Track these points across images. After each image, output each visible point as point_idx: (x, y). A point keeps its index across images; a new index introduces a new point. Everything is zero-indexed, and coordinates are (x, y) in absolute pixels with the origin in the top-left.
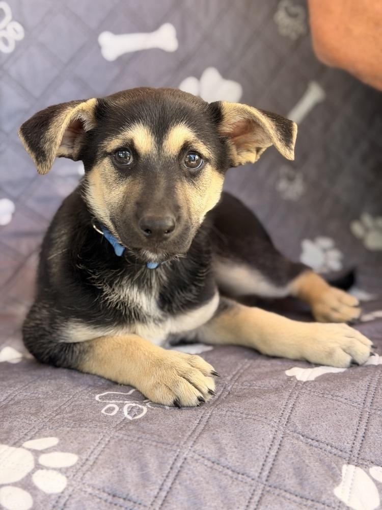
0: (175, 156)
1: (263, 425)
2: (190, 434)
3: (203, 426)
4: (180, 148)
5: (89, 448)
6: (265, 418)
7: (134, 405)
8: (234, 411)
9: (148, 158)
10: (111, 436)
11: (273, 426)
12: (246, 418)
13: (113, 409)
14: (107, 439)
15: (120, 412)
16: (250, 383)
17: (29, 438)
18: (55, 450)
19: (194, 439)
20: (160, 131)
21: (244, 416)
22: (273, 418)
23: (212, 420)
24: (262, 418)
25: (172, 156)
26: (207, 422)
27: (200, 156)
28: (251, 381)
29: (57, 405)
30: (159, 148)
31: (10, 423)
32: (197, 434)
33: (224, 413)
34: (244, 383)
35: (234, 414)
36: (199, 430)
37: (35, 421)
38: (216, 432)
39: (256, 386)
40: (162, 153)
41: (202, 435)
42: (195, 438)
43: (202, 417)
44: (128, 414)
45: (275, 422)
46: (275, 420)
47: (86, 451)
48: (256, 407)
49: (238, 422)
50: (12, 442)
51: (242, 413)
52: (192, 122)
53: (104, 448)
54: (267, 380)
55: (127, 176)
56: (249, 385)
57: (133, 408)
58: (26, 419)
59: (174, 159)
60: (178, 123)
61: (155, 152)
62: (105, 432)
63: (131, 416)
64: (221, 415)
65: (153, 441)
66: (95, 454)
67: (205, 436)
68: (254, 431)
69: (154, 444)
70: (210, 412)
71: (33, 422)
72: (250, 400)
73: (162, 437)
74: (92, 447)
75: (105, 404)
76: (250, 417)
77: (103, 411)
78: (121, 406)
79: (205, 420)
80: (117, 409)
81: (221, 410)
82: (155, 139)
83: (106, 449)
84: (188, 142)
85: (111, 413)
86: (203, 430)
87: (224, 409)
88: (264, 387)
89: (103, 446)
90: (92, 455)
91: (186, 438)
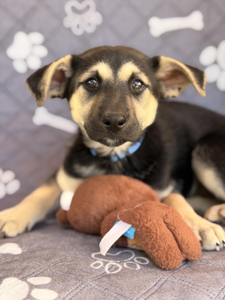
0: (126, 81)
1: (203, 295)
2: (144, 292)
3: (157, 288)
4: (129, 77)
5: (68, 290)
6: (207, 290)
7: (114, 264)
8: (184, 280)
9: (108, 82)
10: (87, 284)
11: (211, 298)
12: (191, 288)
13: (100, 264)
14: (83, 286)
15: (103, 268)
16: (207, 261)
17: (34, 275)
18: (45, 288)
19: (145, 297)
20: (116, 67)
21: (191, 285)
22: (213, 291)
23: (165, 284)
24: (204, 290)
25: (124, 81)
26: (161, 285)
27: (142, 83)
28: (209, 260)
29: (64, 255)
30: (115, 76)
31: (28, 263)
32: (149, 293)
33: (176, 281)
34: (203, 260)
35: (183, 283)
36: (153, 291)
37: (44, 264)
38: (164, 295)
39: (211, 264)
40: (117, 79)
41: (153, 295)
42: (147, 296)
43: (159, 281)
44: (108, 270)
45: (214, 295)
46: (215, 293)
47: (65, 292)
48: (203, 280)
49: (184, 290)
50: (21, 276)
51: (190, 283)
52: (137, 62)
53: (79, 292)
54: (221, 261)
55: (94, 94)
56: (206, 262)
57: (113, 266)
58: (39, 262)
59: (125, 83)
60: (127, 62)
61: (113, 78)
62: (83, 280)
63: (109, 271)
64: (173, 282)
65: (115, 293)
66: (70, 296)
67: (155, 296)
68: (194, 298)
69: (115, 295)
70: (166, 278)
71: (43, 264)
72: (201, 274)
73: (122, 290)
74: (70, 290)
75: (96, 260)
76: (195, 287)
77: (92, 265)
78: (105, 263)
79: (160, 284)
80: (102, 264)
81: (175, 278)
82: (112, 71)
83: (79, 293)
84: (135, 73)
85: (96, 267)
86: (156, 291)
87: (178, 278)
88: (217, 265)
89: (78, 291)
90: (69, 295)
91: (140, 295)
